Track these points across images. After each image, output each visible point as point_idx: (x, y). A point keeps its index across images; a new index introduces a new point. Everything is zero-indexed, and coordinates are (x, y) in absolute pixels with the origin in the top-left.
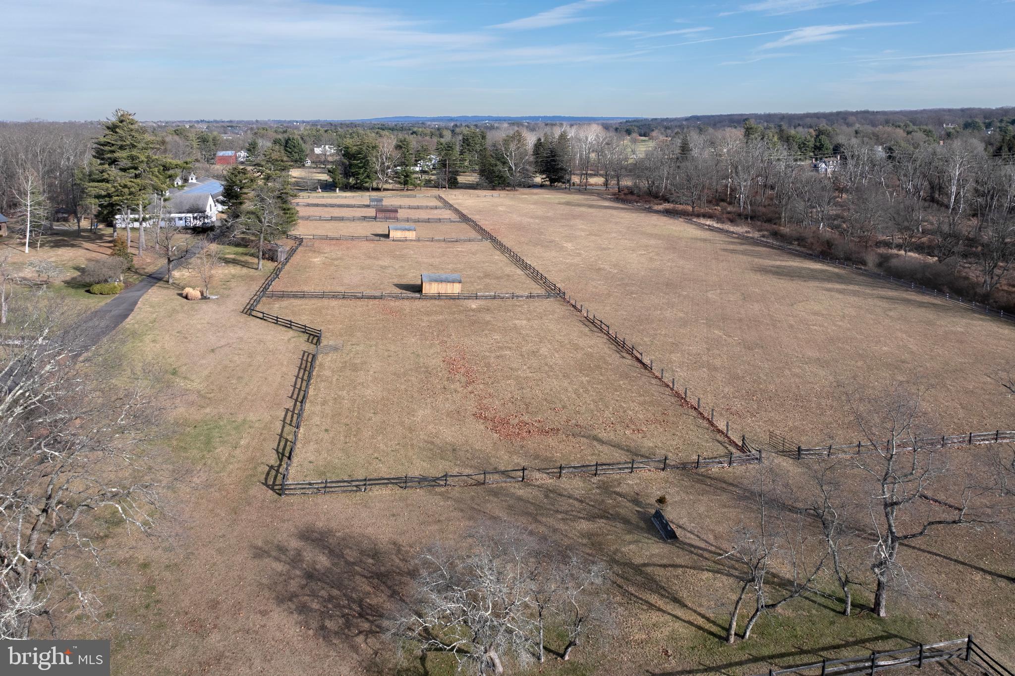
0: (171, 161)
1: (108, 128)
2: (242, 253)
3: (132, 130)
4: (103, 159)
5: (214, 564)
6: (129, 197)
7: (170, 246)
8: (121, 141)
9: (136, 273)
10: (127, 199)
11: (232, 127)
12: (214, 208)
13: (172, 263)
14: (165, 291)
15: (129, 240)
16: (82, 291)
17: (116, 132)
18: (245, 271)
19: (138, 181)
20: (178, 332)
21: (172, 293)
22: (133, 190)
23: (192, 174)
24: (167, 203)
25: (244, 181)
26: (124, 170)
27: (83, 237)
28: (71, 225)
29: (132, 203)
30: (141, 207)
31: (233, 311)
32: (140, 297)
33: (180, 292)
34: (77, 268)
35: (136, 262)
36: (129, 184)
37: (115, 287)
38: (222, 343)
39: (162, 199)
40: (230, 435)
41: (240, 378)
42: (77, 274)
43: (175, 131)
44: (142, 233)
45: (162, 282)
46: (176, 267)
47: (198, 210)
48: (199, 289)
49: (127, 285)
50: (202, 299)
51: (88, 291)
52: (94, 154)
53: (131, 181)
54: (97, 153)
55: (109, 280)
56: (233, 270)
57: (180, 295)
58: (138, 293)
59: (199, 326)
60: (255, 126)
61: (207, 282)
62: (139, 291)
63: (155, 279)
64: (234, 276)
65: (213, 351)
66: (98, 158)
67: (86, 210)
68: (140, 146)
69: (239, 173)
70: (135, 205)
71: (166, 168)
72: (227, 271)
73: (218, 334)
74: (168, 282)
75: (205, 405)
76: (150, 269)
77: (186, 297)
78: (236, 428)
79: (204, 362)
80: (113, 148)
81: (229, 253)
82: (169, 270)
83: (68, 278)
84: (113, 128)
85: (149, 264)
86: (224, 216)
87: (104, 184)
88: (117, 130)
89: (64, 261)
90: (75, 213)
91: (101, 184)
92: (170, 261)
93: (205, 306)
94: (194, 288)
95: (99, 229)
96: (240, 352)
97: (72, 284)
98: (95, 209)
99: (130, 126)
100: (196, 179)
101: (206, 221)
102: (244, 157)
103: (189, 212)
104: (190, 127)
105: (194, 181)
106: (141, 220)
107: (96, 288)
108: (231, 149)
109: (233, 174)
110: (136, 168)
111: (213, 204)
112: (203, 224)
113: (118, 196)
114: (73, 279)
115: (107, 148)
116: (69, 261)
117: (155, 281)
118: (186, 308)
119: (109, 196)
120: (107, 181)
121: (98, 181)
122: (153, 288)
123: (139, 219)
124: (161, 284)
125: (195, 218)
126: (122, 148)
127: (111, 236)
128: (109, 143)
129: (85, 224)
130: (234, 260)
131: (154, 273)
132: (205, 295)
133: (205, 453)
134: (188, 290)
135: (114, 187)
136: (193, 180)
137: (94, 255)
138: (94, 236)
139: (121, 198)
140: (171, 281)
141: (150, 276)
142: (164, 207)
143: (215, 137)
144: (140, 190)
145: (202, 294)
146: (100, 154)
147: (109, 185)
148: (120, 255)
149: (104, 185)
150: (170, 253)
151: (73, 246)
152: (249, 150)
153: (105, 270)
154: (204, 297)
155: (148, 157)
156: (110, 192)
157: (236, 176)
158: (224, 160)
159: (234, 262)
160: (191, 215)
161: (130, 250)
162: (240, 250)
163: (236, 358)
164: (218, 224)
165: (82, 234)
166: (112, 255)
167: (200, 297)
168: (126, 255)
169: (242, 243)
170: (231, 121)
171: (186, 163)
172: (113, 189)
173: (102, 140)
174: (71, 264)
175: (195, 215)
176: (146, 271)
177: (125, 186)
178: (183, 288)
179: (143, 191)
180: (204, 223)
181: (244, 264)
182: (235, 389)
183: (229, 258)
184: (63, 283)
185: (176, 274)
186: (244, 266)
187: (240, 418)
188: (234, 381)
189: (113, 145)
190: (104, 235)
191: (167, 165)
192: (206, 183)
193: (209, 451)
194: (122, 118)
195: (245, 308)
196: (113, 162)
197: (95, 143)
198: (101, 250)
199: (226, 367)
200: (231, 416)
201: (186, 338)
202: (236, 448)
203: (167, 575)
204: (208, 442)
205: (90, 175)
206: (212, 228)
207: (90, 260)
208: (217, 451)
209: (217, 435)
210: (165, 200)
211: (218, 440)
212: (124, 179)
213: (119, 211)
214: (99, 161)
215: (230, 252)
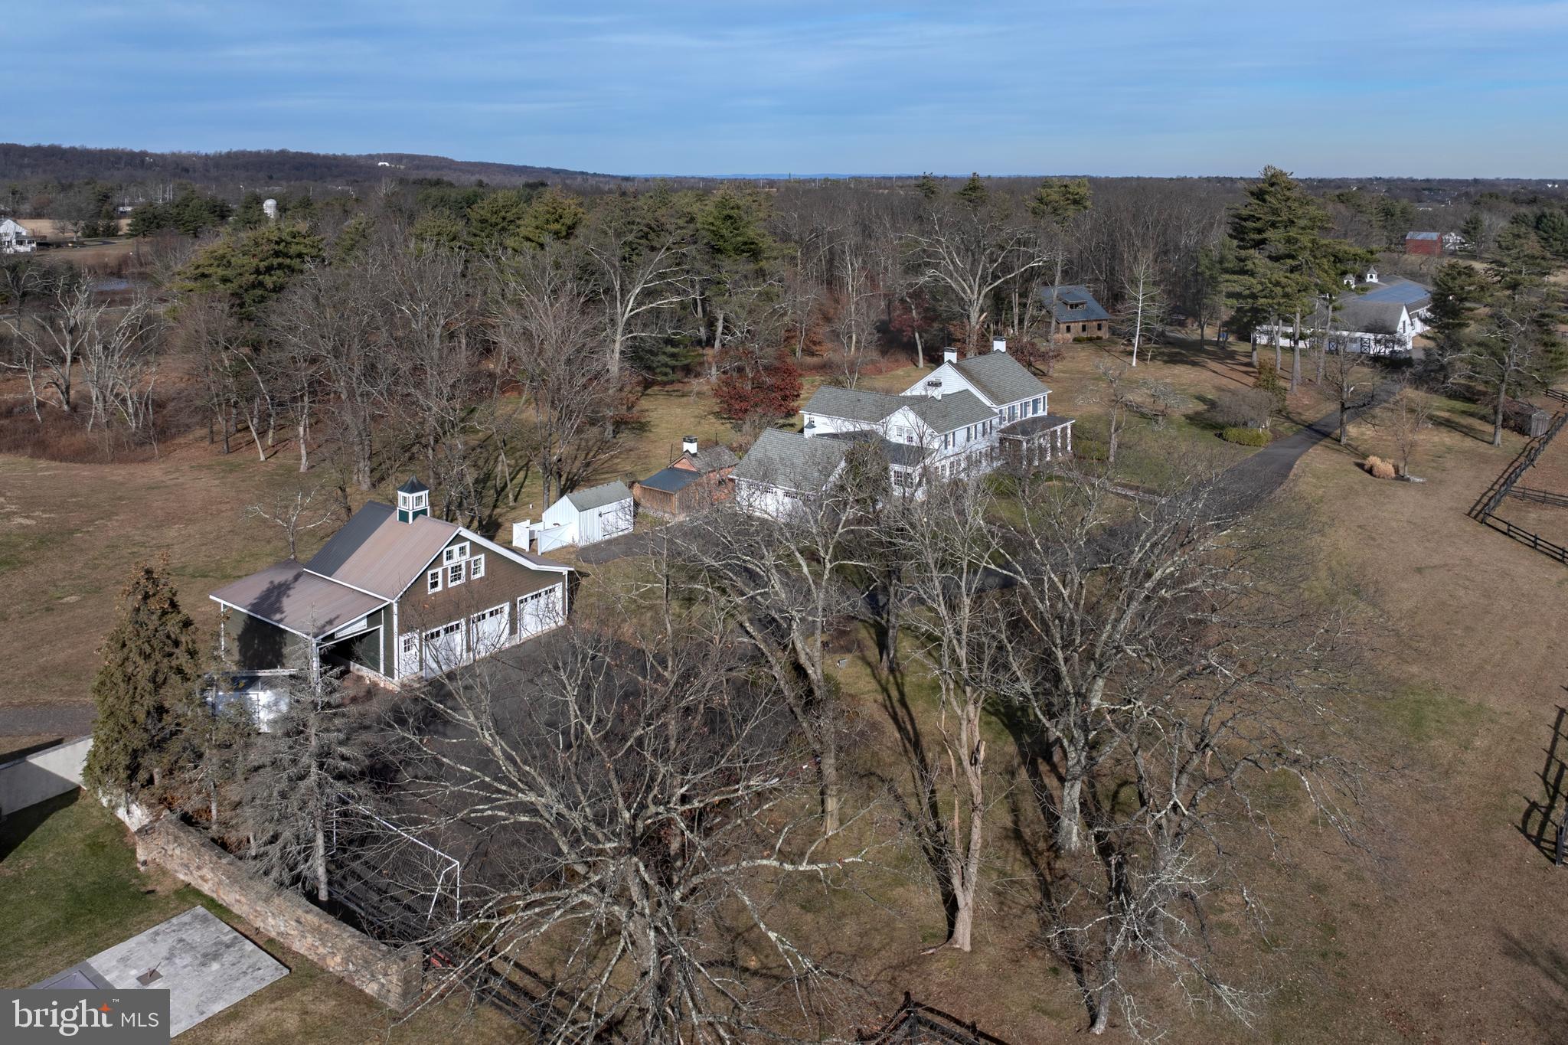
0: (1346, 248)
1: (1252, 194)
2: (1463, 412)
3: (1288, 199)
4: (1242, 240)
5: (1433, 935)
6: (1282, 301)
7: (1345, 385)
8: (1274, 214)
9: (1288, 418)
10: (1279, 304)
11: (1430, 190)
12: (1408, 328)
13: (1348, 411)
14: (1335, 456)
15: (1279, 366)
16: (1210, 434)
17: (1264, 201)
18: (1468, 443)
19: (1296, 276)
20: (1360, 527)
21: (1347, 461)
22: (1288, 290)
23: (1372, 269)
24: (1337, 315)
25: (1467, 288)
26: (1275, 259)
27: (1208, 353)
28: (1191, 332)
29: (1286, 311)
30: (1298, 315)
31: (1451, 509)
32: (1297, 458)
33: (1359, 461)
34: (1201, 399)
35: (1290, 402)
36: (1284, 281)
37: (1259, 436)
38: (1436, 560)
39: (1331, 307)
40: (1454, 723)
41: (1468, 629)
42: (1201, 407)
43: (1338, 196)
44: (1298, 357)
45: (1328, 440)
46: (1351, 419)
47: (1384, 329)
48: (1392, 461)
49: (1277, 436)
50: (1396, 479)
51: (1220, 436)
52: (1231, 232)
53: (1286, 277)
54: (1234, 230)
55: (1250, 424)
56: (1447, 438)
57: (1361, 466)
58: (1297, 451)
59: (1394, 524)
60: (1472, 190)
61: (1406, 452)
62: (1295, 447)
63: (1319, 433)
64: (1450, 450)
65: (1419, 570)
66: (1235, 238)
67: (1214, 312)
68: (1303, 222)
69: (1459, 273)
70: (1291, 313)
71: (1337, 259)
72: (1436, 439)
73: (1427, 544)
74: (1339, 441)
75: (1410, 660)
76: (1310, 416)
77: (1370, 471)
78: (1466, 714)
79: (1406, 586)
80: (1258, 225)
81: (1439, 409)
82: (1342, 423)
83: (1190, 412)
84: (1260, 195)
85: (1308, 408)
86: (1430, 344)
87: (1246, 277)
88: (1267, 197)
89: (1183, 385)
90: (1196, 316)
91: (1241, 277)
92: (1343, 408)
93: (1401, 491)
94: (1383, 459)
95: (1229, 343)
96: (1467, 583)
97: (1194, 419)
98: (1226, 314)
99: (1288, 193)
100: (1378, 276)
101: (1396, 348)
102: (1454, 244)
103: (1368, 330)
104: (1359, 189)
105: (1375, 280)
106: (1297, 336)
107: (1232, 432)
108: (1434, 229)
109: (1448, 275)
110: (1293, 257)
111: (1408, 322)
112: (1391, 352)
113: (1265, 297)
114: (1197, 413)
115: (1250, 224)
116: (1190, 386)
117: (1318, 436)
118: (1370, 489)
119: (1254, 296)
120: (1252, 274)
121: (1234, 273)
122: (1316, 447)
123: (1294, 335)
124: (1327, 442)
125: (1377, 342)
126: (1274, 225)
127: (1249, 355)
128: (1253, 216)
129: (1210, 333)
130: (1448, 420)
131: (1315, 424)
132: (1401, 473)
133: (1412, 740)
134: (1373, 460)
135: (1262, 284)
136: (1372, 279)
137: (1225, 381)
138: (1224, 354)
139: (1270, 301)
140: (1344, 440)
141: (1310, 427)
142: (1334, 320)
143: (1405, 208)
144: (1299, 291)
145: (1397, 471)
146: (1238, 233)
147: (1254, 281)
148: (1267, 388)
149: (1246, 279)
150: (1345, 397)
151: (1194, 364)
152: (1466, 232)
153: (1245, 409)
154: (1400, 477)
155: (1313, 241)
156: (1255, 291)
157: (1454, 279)
158: (1424, 247)
159: (1448, 424)
160: (1371, 336)
161: (1282, 383)
162: (1459, 405)
163: (1461, 593)
164: (1418, 355)
165: (1206, 347)
166: (1256, 386)
167: (1394, 475)
168: (1275, 389)
169: (1468, 395)
170: (1428, 181)
171: (1372, 253)
172: (1260, 287)
173: (1245, 212)
174: (1192, 390)
175: (1379, 336)
176: (1303, 417)
177: (1278, 284)
178: (1365, 456)
179: (1304, 294)
180: (1393, 352)
181: (1468, 432)
182: (1462, 645)
183: (1438, 417)
184: (1183, 418)
185: (1352, 430)
186: (1466, 434)
187: (1473, 699)
188: (1459, 632)
189: (1259, 219)
190: (1235, 352)
191: (1340, 255)
192: (1395, 284)
193: (1420, 740)
194: (1274, 180)
195: (1473, 509)
196: (1259, 244)
197: (1234, 216)
198: (1235, 375)
199: (1444, 603)
200: (1455, 691)
201: (1374, 539)
202: (1466, 748)
203: (1354, 917)
204: (1417, 723)
205: (1221, 262)
206: (1408, 362)
207: (1219, 389)
208: (1432, 743)
209: (1432, 715)
210: (1335, 309)
211: (1433, 725)
212: (1278, 272)
213: (1265, 320)
214: (1235, 242)
215: (1440, 406)
